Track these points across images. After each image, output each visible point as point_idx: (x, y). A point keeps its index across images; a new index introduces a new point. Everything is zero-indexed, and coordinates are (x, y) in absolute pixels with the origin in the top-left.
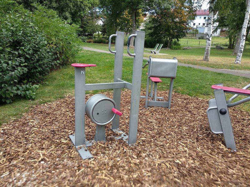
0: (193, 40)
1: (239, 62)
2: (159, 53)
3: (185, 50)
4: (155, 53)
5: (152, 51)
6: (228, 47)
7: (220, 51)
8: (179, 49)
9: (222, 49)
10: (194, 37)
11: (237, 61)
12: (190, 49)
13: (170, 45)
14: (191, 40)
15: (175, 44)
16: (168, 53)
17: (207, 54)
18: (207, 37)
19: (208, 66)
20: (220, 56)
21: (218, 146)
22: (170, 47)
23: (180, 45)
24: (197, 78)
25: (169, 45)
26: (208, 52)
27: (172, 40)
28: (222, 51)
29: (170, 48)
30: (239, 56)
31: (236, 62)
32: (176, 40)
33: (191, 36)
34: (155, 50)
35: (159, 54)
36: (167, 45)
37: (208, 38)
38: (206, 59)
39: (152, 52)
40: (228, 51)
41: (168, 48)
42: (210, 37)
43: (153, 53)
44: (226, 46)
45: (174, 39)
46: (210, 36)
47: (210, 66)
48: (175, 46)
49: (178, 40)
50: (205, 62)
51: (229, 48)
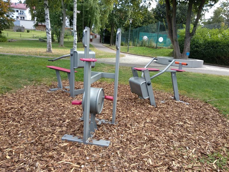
3: (11, 42)
8: (5, 41)
9: (44, 41)
17: (50, 46)
30: (75, 48)
37: (48, 32)
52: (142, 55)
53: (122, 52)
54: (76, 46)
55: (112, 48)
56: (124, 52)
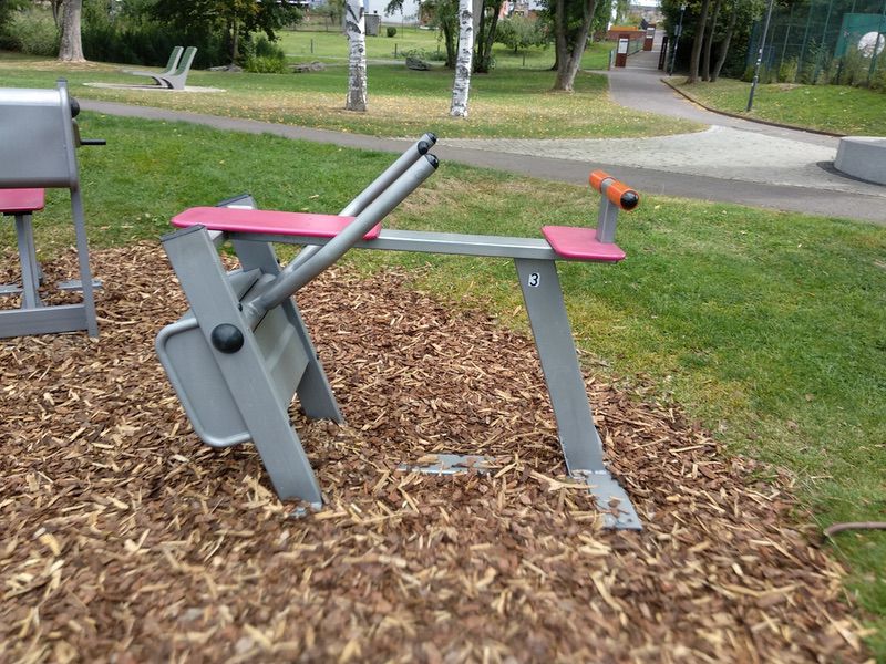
0: (333, 38)
1: (461, 110)
2: (187, 84)
3: (302, 74)
4: (170, 87)
5: (158, 77)
6: (443, 63)
7: (418, 79)
8: (278, 69)
9: (425, 68)
10: (337, 28)
11: (456, 109)
12: (321, 72)
13: (241, 53)
14: (325, 36)
15: (262, 49)
16: (226, 86)
17: (356, 85)
18: (349, 17)
19: (353, 130)
20: (415, 94)
21: (245, 499)
22: (243, 63)
23: (281, 55)
24: (277, 177)
25: (236, 53)
26: (358, 76)
27: (247, 37)
28: (427, 78)
29: (243, 66)
30: (461, 90)
31: (452, 113)
32: (264, 34)
33: (326, 24)
34: (169, 74)
35: (188, 89)
36: (231, 54)
37: (353, 21)
38: (356, 103)
39: (159, 84)
40: (444, 78)
41: (234, 67)
42: (357, 16)
43: (164, 85)
44: (441, 59)
45: (255, 30)
46: (357, 14)
47: (361, 129)
48: (261, 59)
49: (272, 37)
50: (353, 115)
51: (447, 65)
52: (814, 127)
53: (723, 110)
54: (468, 81)
55: (688, 94)
56: (729, 110)
